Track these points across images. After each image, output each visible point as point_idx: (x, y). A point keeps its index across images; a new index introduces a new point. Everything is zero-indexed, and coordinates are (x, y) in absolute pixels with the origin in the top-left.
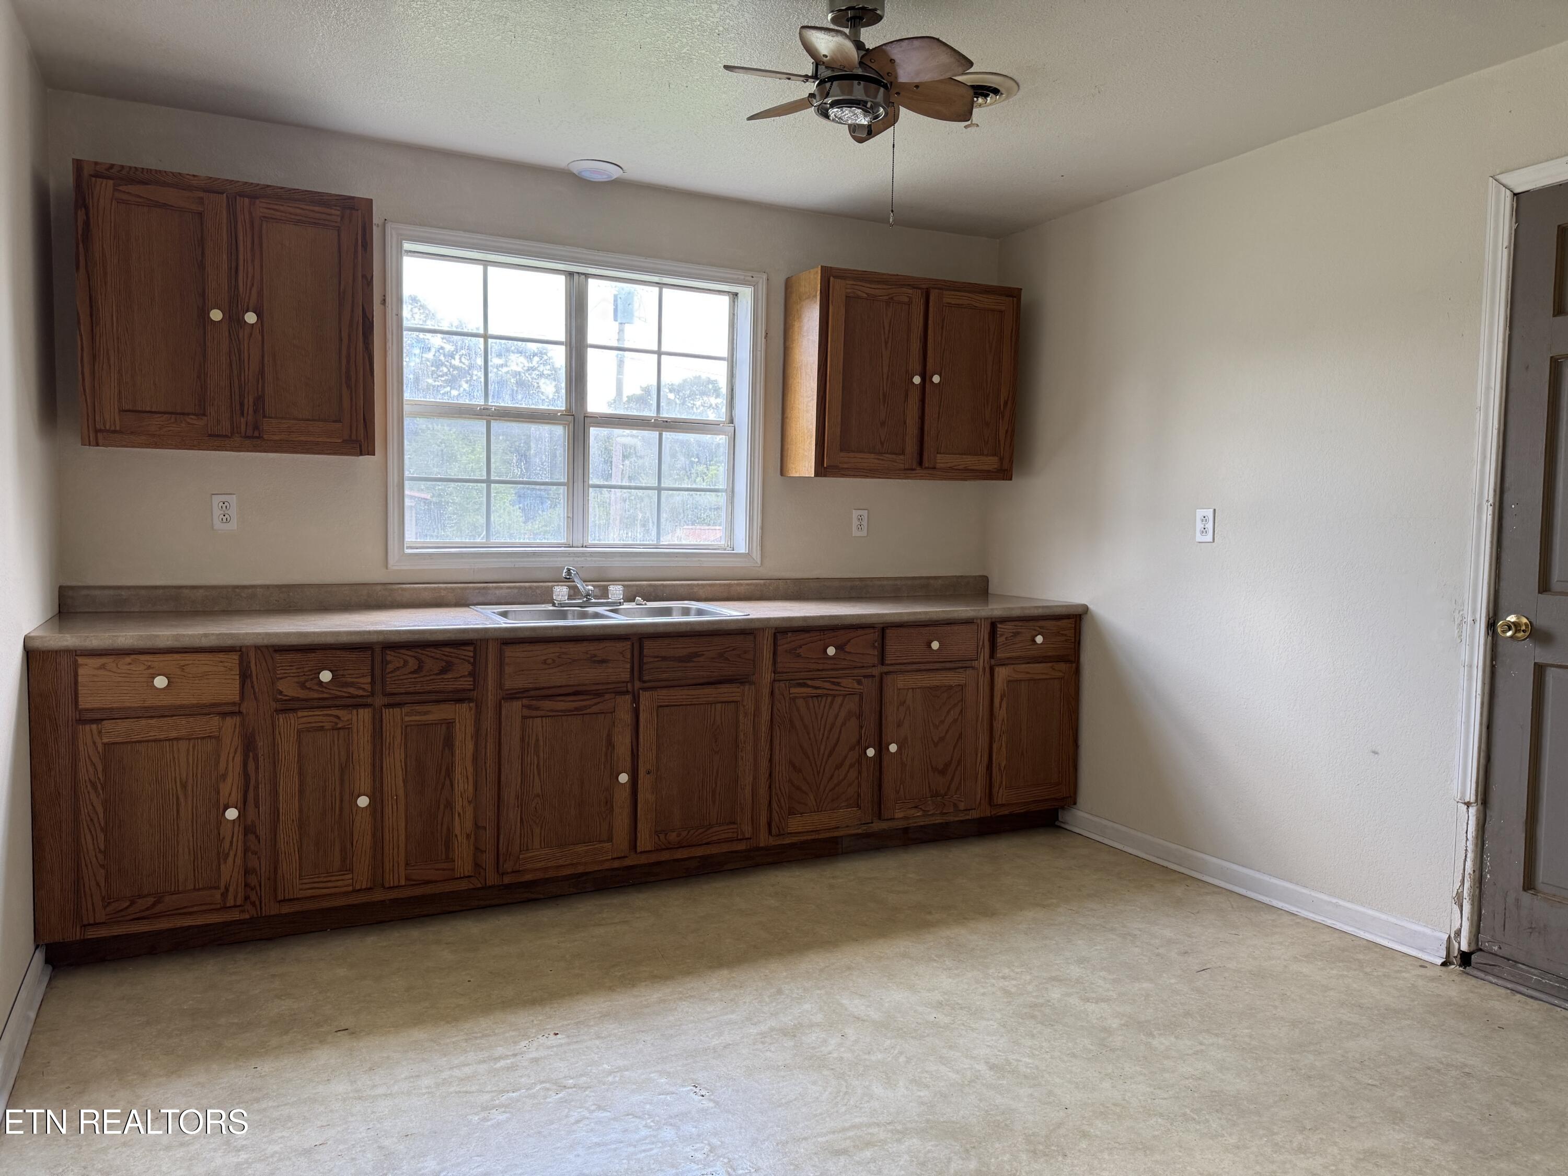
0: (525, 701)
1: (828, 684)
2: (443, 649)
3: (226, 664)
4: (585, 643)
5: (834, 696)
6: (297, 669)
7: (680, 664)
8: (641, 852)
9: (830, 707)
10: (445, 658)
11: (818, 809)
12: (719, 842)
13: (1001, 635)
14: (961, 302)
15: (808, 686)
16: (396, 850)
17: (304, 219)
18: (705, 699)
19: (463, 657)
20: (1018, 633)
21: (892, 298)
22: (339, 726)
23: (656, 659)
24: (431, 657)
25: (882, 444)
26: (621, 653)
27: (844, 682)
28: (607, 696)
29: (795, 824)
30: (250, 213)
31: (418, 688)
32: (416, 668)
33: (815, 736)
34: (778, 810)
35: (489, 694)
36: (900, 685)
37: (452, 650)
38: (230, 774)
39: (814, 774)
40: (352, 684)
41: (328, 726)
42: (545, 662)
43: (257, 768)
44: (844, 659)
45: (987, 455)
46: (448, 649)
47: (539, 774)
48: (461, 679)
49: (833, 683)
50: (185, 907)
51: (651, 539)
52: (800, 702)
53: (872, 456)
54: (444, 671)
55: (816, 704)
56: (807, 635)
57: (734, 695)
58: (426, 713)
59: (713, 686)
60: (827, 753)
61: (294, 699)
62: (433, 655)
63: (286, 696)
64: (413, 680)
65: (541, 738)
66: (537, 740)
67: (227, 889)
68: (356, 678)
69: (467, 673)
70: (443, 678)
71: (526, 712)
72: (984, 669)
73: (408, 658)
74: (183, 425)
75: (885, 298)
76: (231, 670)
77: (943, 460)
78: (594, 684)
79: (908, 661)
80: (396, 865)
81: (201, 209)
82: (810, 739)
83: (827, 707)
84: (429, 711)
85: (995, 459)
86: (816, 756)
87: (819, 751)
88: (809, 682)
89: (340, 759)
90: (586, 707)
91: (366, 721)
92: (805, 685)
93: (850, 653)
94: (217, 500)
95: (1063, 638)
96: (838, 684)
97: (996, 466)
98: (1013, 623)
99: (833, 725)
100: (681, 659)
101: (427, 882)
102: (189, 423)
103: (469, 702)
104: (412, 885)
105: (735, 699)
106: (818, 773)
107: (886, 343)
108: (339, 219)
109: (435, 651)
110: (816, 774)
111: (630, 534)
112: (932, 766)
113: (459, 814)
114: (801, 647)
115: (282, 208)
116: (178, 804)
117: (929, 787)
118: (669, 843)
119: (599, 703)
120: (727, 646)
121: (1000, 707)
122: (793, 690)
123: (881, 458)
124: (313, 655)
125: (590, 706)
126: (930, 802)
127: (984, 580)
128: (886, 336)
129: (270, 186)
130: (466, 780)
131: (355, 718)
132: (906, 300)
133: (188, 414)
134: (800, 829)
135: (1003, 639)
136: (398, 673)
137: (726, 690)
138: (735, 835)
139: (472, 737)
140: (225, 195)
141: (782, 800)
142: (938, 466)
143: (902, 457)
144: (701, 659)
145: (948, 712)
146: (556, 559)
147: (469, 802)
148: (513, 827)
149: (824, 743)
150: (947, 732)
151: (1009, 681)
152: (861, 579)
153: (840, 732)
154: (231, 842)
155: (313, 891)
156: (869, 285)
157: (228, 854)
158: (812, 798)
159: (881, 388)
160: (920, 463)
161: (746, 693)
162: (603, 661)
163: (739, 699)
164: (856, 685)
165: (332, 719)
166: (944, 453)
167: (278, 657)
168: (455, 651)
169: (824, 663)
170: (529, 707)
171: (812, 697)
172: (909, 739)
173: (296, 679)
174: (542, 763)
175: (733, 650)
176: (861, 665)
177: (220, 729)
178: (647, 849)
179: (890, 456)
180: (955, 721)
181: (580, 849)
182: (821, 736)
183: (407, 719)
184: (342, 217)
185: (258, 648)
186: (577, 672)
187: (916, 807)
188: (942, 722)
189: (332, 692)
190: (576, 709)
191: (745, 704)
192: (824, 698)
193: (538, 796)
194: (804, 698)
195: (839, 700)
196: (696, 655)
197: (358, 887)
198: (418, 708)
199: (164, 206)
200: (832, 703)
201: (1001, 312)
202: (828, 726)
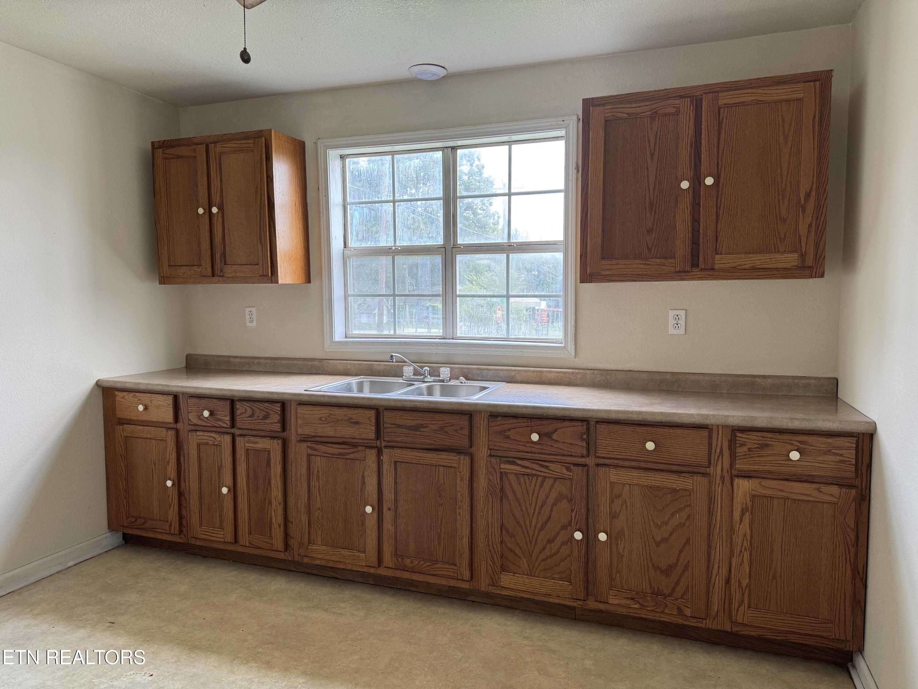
0: (309, 444)
1: (537, 466)
2: (264, 404)
3: (167, 402)
4: (345, 409)
5: (545, 477)
6: (197, 408)
7: (410, 432)
8: (385, 567)
9: (541, 486)
10: (265, 410)
11: (531, 573)
12: (442, 576)
13: (742, 445)
14: (742, 100)
15: (518, 465)
16: (244, 523)
17: (237, 149)
18: (429, 462)
19: (275, 410)
20: (767, 445)
21: (656, 112)
22: (216, 443)
23: (393, 426)
24: (258, 408)
25: (649, 249)
26: (368, 418)
27: (552, 466)
28: (360, 448)
29: (507, 580)
30: (215, 152)
31: (252, 427)
32: (251, 414)
33: (527, 509)
34: (491, 564)
35: (293, 436)
36: (613, 478)
37: (269, 405)
38: (171, 461)
39: (526, 543)
40: (220, 420)
41: (211, 443)
42: (320, 419)
43: (184, 460)
44: (551, 446)
45: (785, 252)
46: (267, 404)
47: (320, 495)
48: (274, 424)
49: (543, 466)
50: (155, 528)
51: (503, 334)
52: (512, 477)
53: (637, 261)
54: (265, 418)
55: (527, 481)
56: (515, 421)
57: (452, 461)
58: (256, 443)
59: (436, 452)
60: (539, 526)
61: (195, 425)
62: (259, 407)
63: (192, 422)
64: (250, 421)
65: (320, 470)
66: (318, 472)
67: (171, 524)
68: (223, 416)
69: (277, 421)
70: (264, 422)
71: (310, 451)
72: (723, 478)
73: (247, 408)
74: (192, 271)
75: (648, 113)
76: (169, 405)
77: (721, 261)
78: (351, 438)
79: (623, 457)
80: (244, 533)
81: (195, 155)
82: (522, 510)
83: (538, 485)
84: (257, 442)
85: (795, 256)
86: (528, 526)
87: (531, 522)
88: (519, 462)
89: (218, 463)
90: (346, 454)
91: (228, 443)
92: (514, 463)
93: (557, 441)
94: (248, 310)
95: (838, 458)
96: (547, 467)
97: (796, 263)
98: (759, 434)
99: (544, 504)
100: (410, 428)
101: (259, 548)
102: (195, 271)
103: (278, 440)
104: (253, 547)
105: (453, 465)
106: (531, 542)
107: (652, 155)
108: (252, 145)
109: (260, 405)
110: (529, 543)
111: (486, 330)
112: (653, 565)
113: (274, 510)
114: (509, 430)
115: (227, 145)
116: (153, 473)
117: (650, 584)
118: (405, 566)
119: (355, 452)
120: (447, 422)
121: (741, 521)
122: (503, 466)
123: (648, 263)
124: (203, 401)
125: (349, 454)
126: (649, 598)
127: (835, 383)
128: (652, 148)
129: (225, 134)
130: (277, 489)
131: (223, 440)
132: (674, 110)
133: (194, 266)
134: (512, 586)
135: (745, 449)
136: (242, 416)
137: (445, 457)
138: (456, 575)
139: (280, 462)
140: (204, 144)
141: (495, 557)
142: (716, 267)
143: (672, 261)
144: (426, 430)
145: (673, 515)
146: (417, 347)
147: (280, 504)
148: (304, 527)
149: (535, 517)
150: (671, 534)
151: (754, 496)
152: (673, 374)
153: (551, 510)
154: (172, 499)
155: (206, 536)
156: (630, 106)
157: (171, 505)
158: (525, 562)
159: (647, 199)
160: (695, 264)
161: (462, 462)
162: (357, 423)
163: (456, 466)
164: (565, 471)
165: (212, 439)
166: (726, 254)
167: (190, 400)
168: (271, 406)
169: (531, 447)
170: (311, 448)
171: (523, 475)
172: (626, 533)
173: (196, 414)
174: (321, 487)
175: (451, 426)
176: (569, 453)
177: (166, 436)
178: (390, 566)
179: (658, 261)
180: (682, 525)
181: (345, 552)
182: (532, 510)
183: (247, 445)
184: (254, 144)
185: (183, 394)
186: (340, 428)
187: (632, 599)
188: (666, 523)
189: (213, 423)
190: (340, 454)
191: (461, 470)
192: (535, 478)
193: (319, 509)
194: (516, 474)
195: (548, 483)
196: (422, 426)
197: (226, 541)
198: (252, 439)
199: (181, 157)
200: (542, 483)
201: (799, 100)
202: (539, 503)
